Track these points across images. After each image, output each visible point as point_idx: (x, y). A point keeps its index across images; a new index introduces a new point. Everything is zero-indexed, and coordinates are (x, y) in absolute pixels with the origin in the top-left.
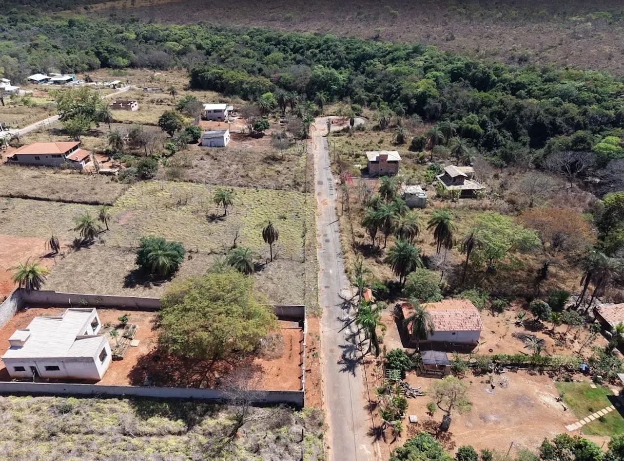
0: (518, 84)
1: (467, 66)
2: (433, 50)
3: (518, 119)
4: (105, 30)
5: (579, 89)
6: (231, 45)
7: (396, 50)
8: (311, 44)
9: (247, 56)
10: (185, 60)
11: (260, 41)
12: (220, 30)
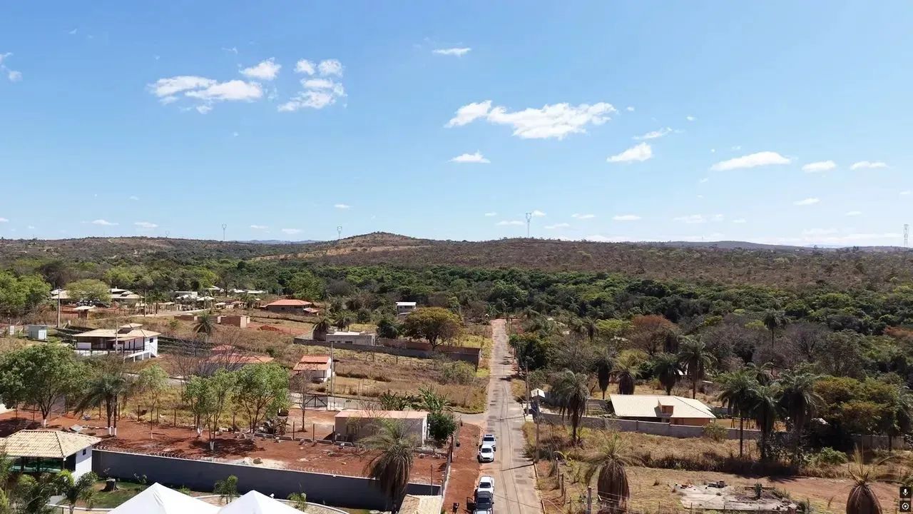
0: (690, 294)
1: (645, 283)
2: (616, 277)
3: (677, 310)
5: (740, 294)
7: (580, 276)
8: (495, 275)
11: (444, 274)
12: (402, 269)
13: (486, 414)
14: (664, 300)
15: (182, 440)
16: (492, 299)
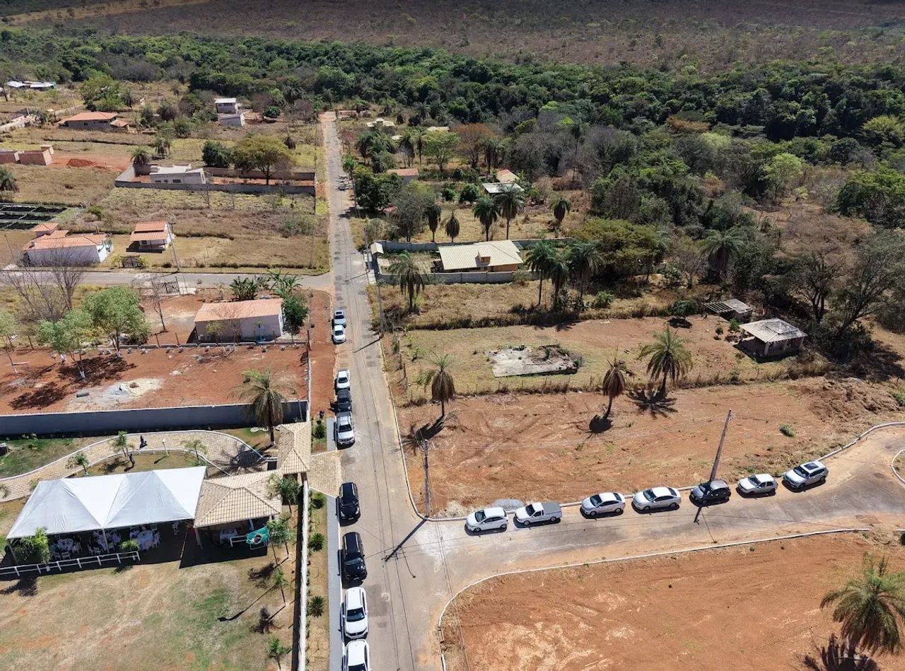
0: (510, 77)
1: (469, 64)
2: (442, 53)
3: (498, 99)
4: (55, 44)
6: (226, 55)
7: (405, 54)
8: (317, 51)
9: (246, 65)
10: (173, 72)
11: (260, 49)
12: (209, 41)
13: (333, 274)
14: (487, 87)
15: (47, 370)
16: (318, 88)
